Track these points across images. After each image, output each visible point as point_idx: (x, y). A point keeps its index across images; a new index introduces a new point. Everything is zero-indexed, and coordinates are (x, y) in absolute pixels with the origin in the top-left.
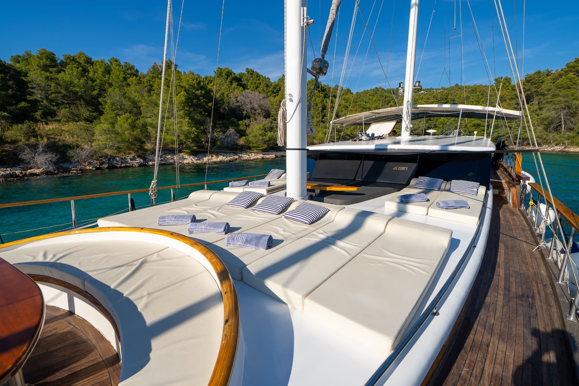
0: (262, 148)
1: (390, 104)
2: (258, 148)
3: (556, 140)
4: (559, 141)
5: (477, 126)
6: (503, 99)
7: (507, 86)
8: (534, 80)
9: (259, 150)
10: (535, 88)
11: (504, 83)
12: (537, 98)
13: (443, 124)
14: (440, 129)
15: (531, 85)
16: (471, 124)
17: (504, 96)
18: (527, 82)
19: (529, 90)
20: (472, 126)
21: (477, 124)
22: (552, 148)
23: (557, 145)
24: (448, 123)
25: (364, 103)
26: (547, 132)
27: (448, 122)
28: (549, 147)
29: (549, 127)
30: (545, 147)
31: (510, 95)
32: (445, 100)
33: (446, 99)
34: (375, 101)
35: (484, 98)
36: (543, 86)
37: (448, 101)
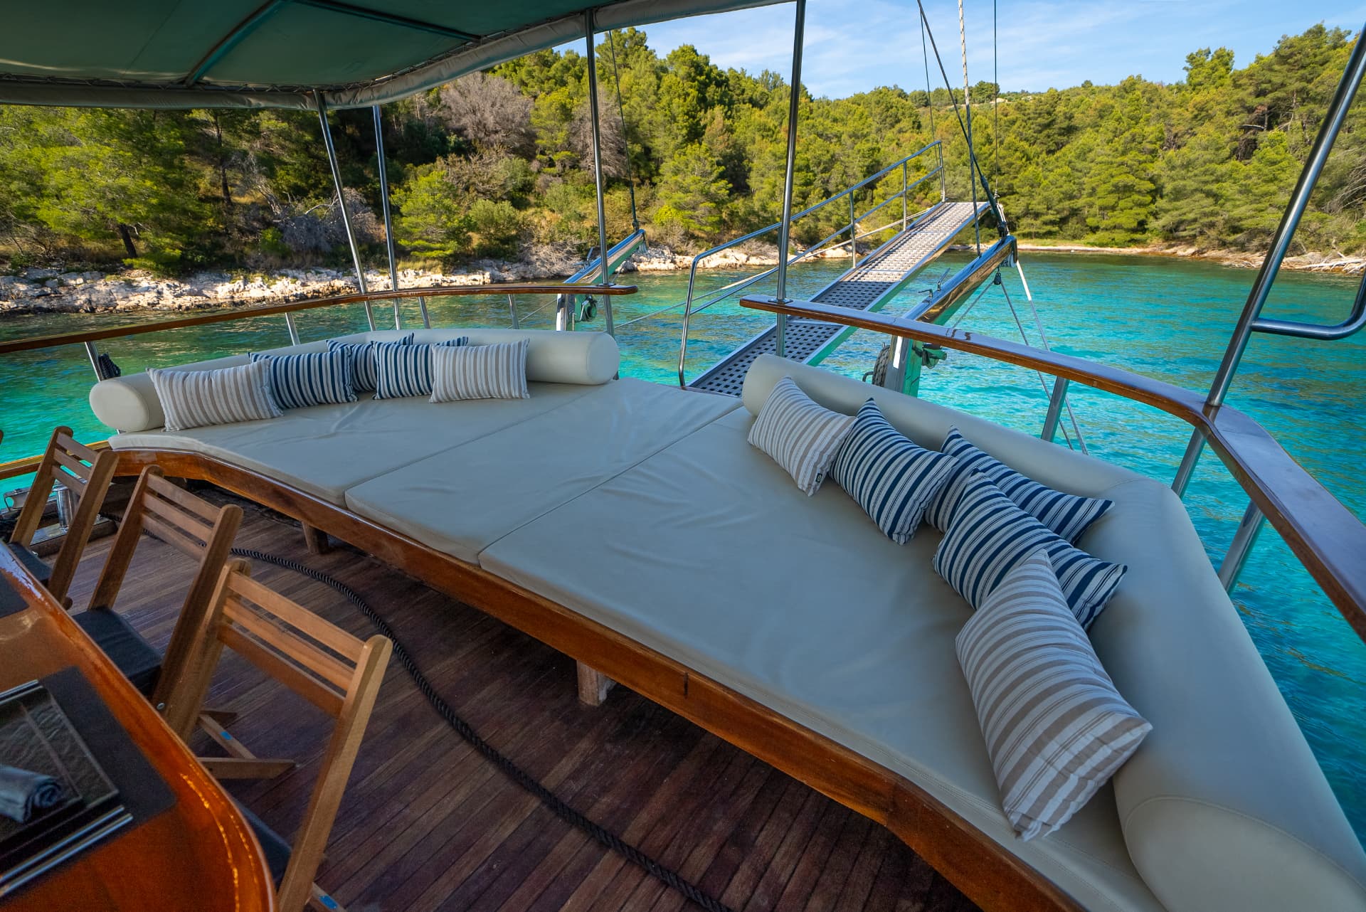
0: (440, 253)
1: (898, 126)
2: (429, 254)
3: (1347, 238)
4: (1357, 242)
5: (1125, 191)
6: (1204, 114)
7: (1220, 77)
8: (1299, 56)
9: (434, 259)
10: (1302, 78)
11: (1212, 68)
12: (1303, 110)
13: (1032, 186)
14: (1022, 199)
15: (1289, 70)
16: (1109, 186)
17: (1209, 106)
18: (1279, 63)
19: (1283, 85)
20: (1111, 192)
21: (1125, 186)
22: (1334, 263)
23: (1348, 252)
24: (1045, 183)
25: (828, 123)
26: (1323, 211)
27: (1046, 178)
28: (1325, 256)
29: (1332, 197)
30: (1312, 257)
31: (1225, 102)
32: (1046, 116)
33: (1049, 113)
34: (861, 118)
35: (1154, 110)
36: (1325, 74)
37: (1054, 120)
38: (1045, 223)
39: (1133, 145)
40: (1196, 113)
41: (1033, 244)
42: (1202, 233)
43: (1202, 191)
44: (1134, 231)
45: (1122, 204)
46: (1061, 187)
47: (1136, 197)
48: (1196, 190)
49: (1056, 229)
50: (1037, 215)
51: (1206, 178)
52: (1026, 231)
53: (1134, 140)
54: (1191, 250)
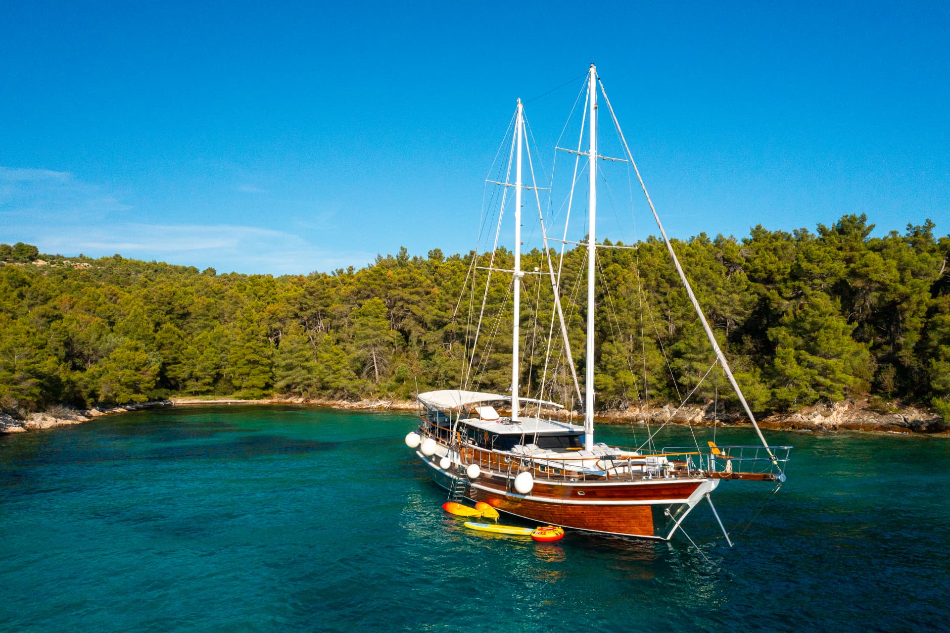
5: (254, 364)
16: (244, 361)
19: (313, 306)
20: (245, 364)
21: (254, 361)
23: (380, 399)
30: (366, 402)
37: (173, 308)
38: (205, 384)
39: (253, 336)
40: (271, 316)
41: (200, 399)
42: (305, 390)
43: (301, 366)
44: (264, 389)
45: (253, 372)
46: (212, 360)
47: (261, 368)
48: (298, 365)
49: (212, 388)
50: (197, 379)
51: (301, 359)
52: (193, 390)
53: (253, 333)
54: (301, 400)
